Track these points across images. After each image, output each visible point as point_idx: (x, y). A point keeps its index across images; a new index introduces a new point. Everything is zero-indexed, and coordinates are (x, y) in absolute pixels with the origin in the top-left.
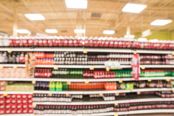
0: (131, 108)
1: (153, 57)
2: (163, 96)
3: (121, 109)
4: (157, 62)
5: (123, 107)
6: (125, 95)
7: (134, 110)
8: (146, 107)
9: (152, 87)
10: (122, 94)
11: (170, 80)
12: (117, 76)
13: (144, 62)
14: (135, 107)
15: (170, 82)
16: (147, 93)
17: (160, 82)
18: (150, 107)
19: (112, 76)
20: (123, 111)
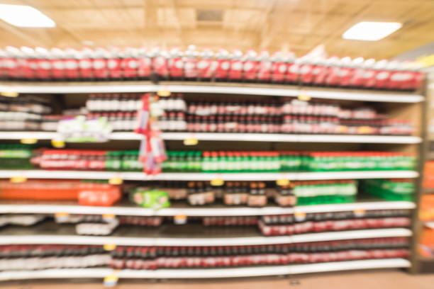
0: (161, 261)
1: (252, 110)
2: (267, 230)
3: (129, 263)
4: (264, 127)
5: (135, 258)
6: (157, 222)
7: (171, 267)
8: (211, 261)
9: (233, 206)
10: (150, 221)
11: (292, 182)
12: (108, 164)
13: (221, 126)
14: (177, 261)
15: (289, 188)
16: (234, 221)
17: (258, 189)
18: (227, 260)
19: (94, 164)
20: (133, 268)
